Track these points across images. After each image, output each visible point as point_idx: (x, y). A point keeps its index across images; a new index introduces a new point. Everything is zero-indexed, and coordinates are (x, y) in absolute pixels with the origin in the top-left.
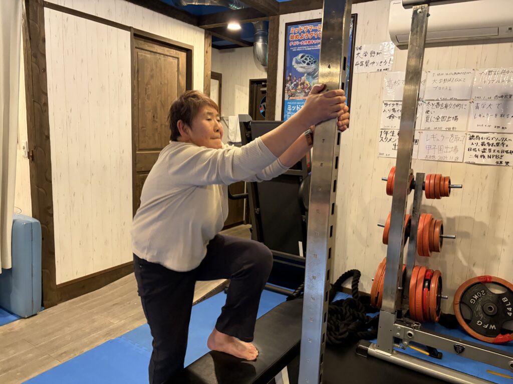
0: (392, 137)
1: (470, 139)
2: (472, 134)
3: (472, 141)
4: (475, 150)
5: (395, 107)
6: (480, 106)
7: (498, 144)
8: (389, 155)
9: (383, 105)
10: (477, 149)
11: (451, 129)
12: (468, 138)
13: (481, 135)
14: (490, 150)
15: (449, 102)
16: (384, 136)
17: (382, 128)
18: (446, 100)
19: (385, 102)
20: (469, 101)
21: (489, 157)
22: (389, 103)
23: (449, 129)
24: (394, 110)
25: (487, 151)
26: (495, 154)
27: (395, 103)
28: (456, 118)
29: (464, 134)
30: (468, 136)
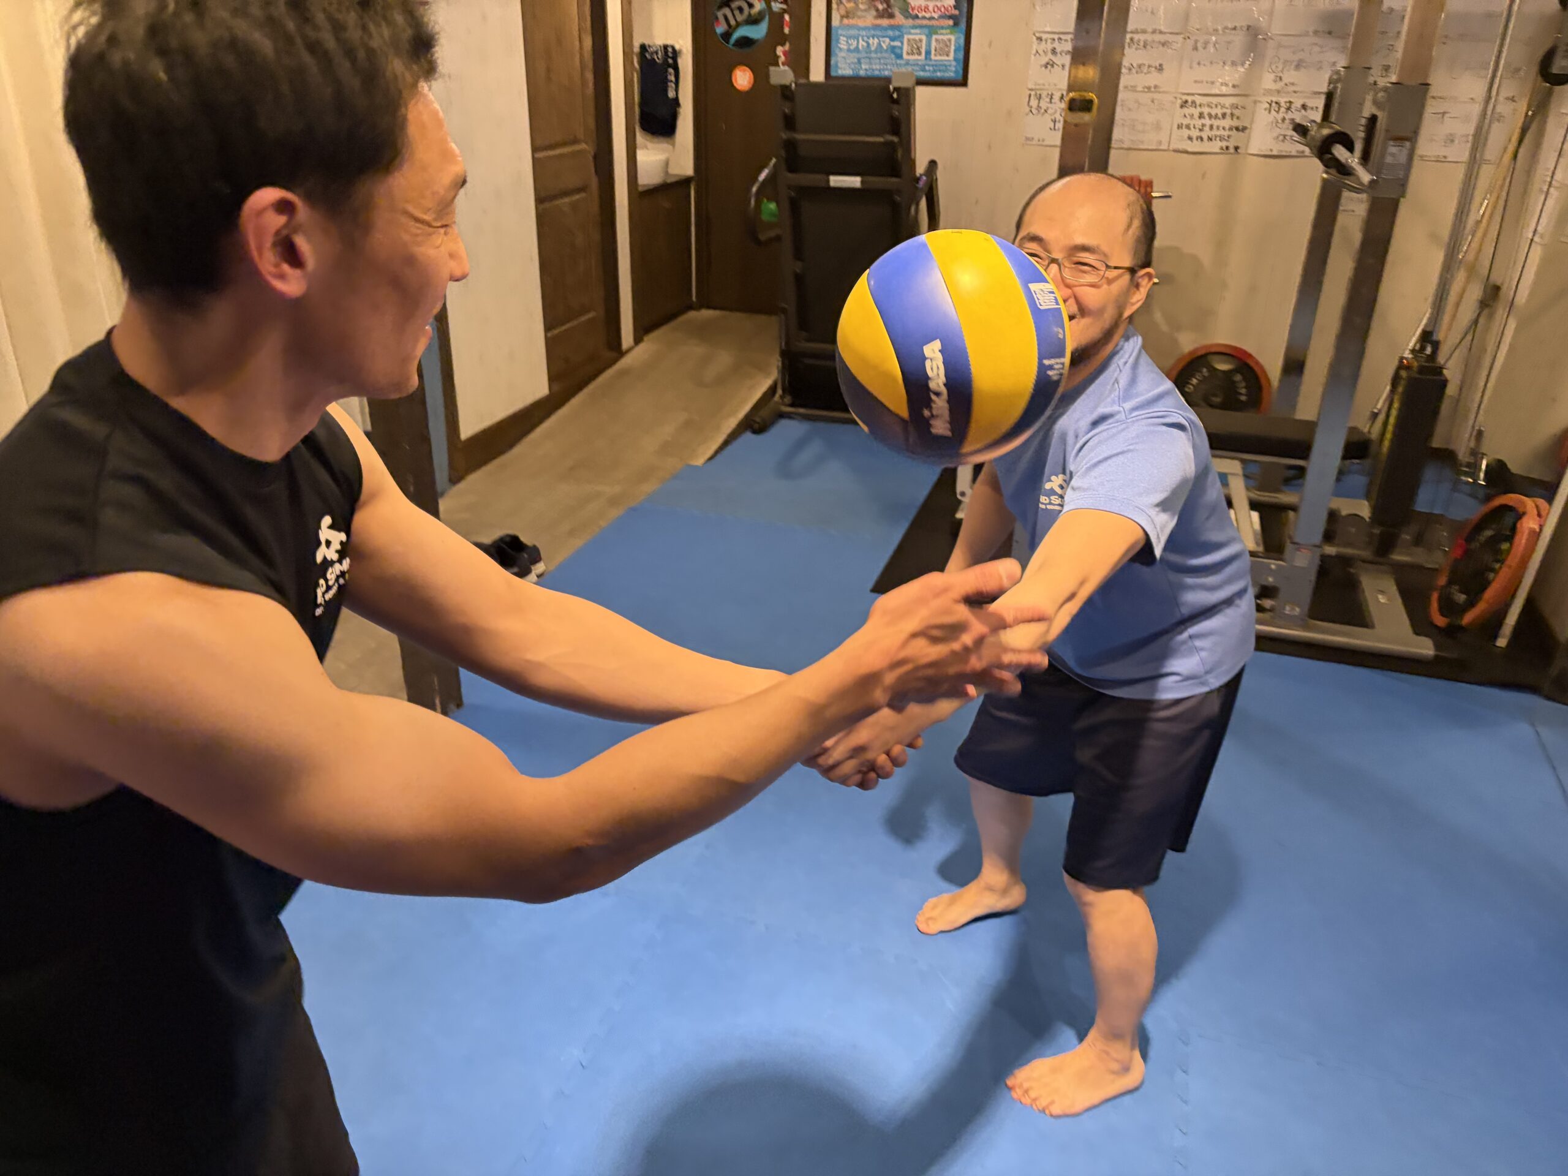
0: (1049, 105)
1: (1182, 107)
2: (1185, 98)
3: (1186, 111)
4: (1188, 127)
5: (1056, 45)
6: (1199, 45)
7: (1224, 115)
8: (1043, 140)
9: (1034, 38)
10: (1192, 127)
11: (1153, 89)
12: (1178, 106)
13: (1199, 100)
14: (1211, 127)
15: (1149, 37)
16: (1034, 103)
17: (1031, 86)
18: (1144, 32)
19: (1037, 35)
20: (1182, 36)
21: (1210, 139)
22: (1044, 36)
23: (1149, 88)
24: (1054, 51)
25: (1207, 128)
26: (1218, 133)
27: (1056, 37)
28: (1160, 68)
29: (1170, 98)
30: (1179, 102)
